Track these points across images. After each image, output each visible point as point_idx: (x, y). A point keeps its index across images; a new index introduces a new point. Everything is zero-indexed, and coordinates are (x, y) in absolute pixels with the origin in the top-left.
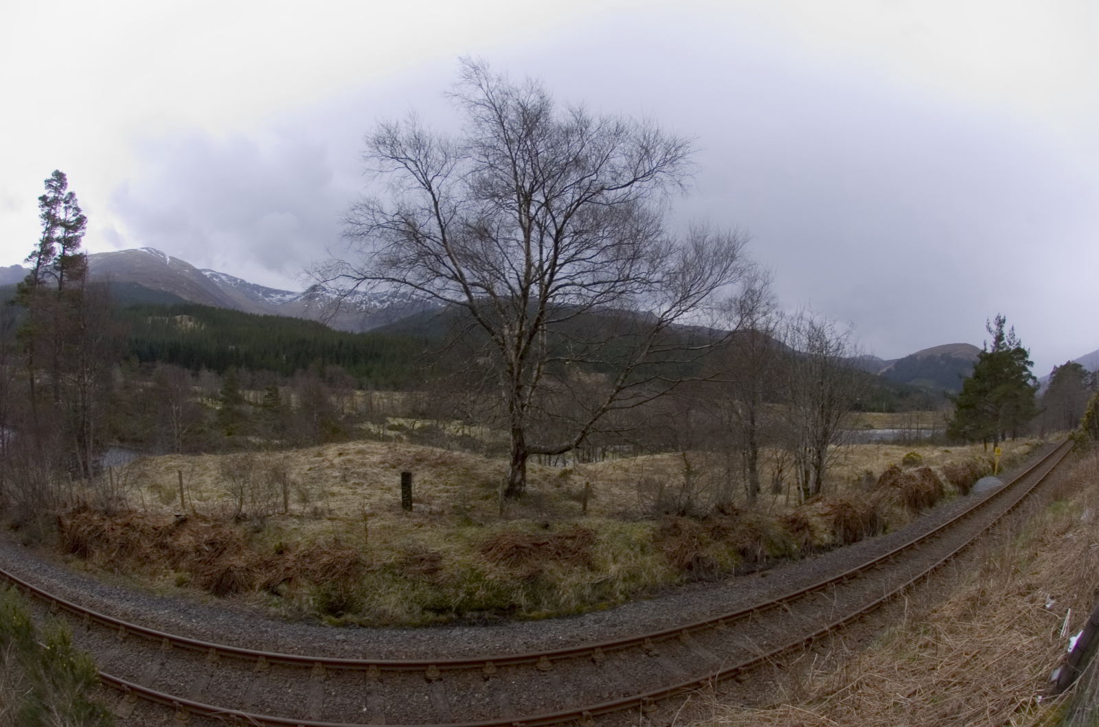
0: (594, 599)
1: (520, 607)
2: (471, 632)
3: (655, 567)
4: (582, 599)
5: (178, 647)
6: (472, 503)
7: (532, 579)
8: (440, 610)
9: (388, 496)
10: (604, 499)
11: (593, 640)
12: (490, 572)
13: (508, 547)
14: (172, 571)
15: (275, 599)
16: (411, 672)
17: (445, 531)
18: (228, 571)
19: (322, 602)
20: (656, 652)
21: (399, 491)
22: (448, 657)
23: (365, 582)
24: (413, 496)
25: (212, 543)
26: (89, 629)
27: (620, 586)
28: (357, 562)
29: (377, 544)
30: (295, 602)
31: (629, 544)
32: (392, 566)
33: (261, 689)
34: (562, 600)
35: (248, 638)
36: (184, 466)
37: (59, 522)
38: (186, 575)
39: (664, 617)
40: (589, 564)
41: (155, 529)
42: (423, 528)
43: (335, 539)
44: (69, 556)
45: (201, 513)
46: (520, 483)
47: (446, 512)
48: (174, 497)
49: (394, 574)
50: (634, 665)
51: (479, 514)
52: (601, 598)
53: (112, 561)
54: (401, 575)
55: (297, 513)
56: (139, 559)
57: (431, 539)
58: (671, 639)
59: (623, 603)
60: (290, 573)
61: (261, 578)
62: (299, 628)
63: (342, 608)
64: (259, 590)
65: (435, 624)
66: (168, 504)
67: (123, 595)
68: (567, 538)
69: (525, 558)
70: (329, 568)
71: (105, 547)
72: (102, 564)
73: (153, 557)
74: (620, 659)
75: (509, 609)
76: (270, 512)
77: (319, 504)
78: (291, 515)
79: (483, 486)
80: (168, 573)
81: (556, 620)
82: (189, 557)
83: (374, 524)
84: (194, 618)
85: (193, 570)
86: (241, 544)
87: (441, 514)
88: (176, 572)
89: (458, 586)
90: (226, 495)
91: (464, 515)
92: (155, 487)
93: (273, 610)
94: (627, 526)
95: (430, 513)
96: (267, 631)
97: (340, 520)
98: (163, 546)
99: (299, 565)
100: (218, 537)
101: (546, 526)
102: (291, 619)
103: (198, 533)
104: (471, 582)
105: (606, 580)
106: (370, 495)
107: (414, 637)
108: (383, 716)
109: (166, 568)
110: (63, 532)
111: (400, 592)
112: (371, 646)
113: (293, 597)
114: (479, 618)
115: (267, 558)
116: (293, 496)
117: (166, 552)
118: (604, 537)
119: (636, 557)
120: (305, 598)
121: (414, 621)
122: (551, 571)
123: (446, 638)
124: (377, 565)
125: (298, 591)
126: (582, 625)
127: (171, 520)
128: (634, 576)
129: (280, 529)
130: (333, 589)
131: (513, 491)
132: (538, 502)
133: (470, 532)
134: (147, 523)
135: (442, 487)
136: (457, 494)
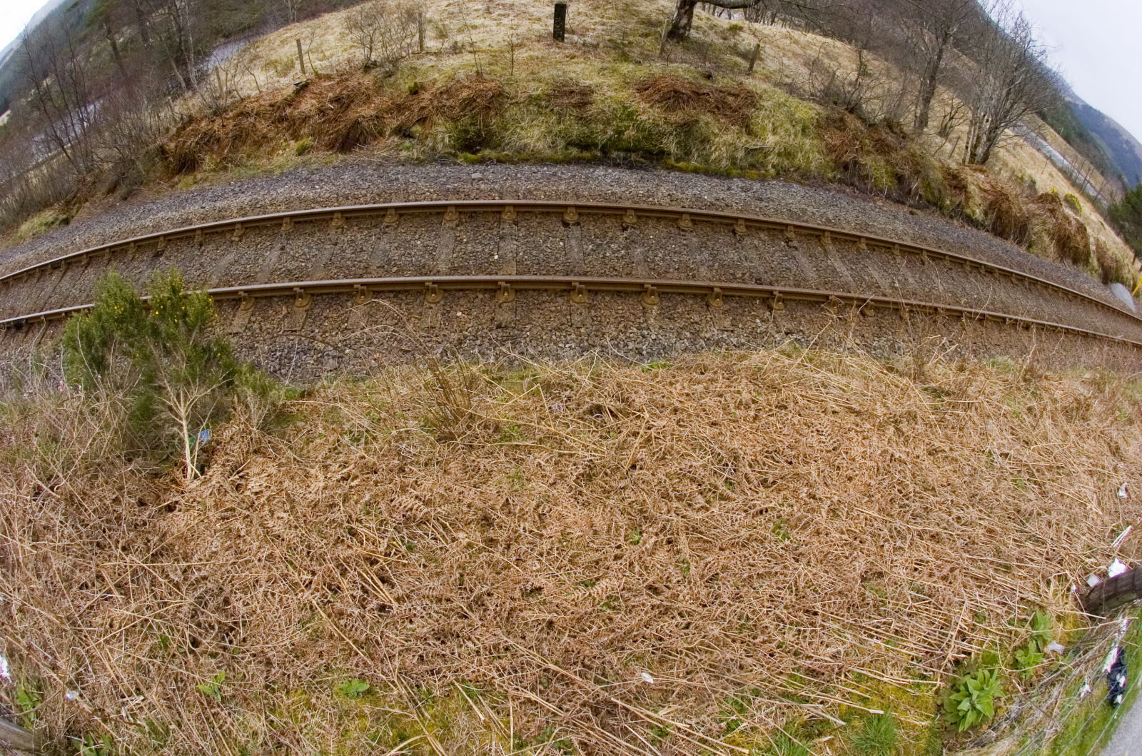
0: (745, 164)
1: (669, 154)
2: (615, 173)
3: (812, 153)
4: (733, 159)
5: (299, 222)
6: (631, 39)
7: (687, 129)
8: (584, 145)
9: (537, 26)
10: (772, 65)
11: (738, 209)
12: (644, 112)
13: (666, 90)
14: (292, 142)
15: (407, 143)
16: (548, 213)
17: (600, 65)
18: (357, 123)
19: (458, 139)
20: (795, 243)
21: (552, 21)
22: (588, 200)
23: (507, 115)
24: (567, 26)
25: (337, 100)
26: (201, 245)
27: (773, 159)
28: (500, 94)
29: (524, 75)
30: (429, 143)
31: (791, 119)
32: (538, 98)
33: (387, 247)
34: (713, 157)
35: (376, 190)
36: (302, 33)
37: (162, 151)
38: (307, 141)
39: (810, 209)
40: (747, 127)
41: (271, 105)
42: (576, 60)
43: (478, 73)
44: (176, 179)
45: (324, 72)
46: (684, 27)
47: (601, 45)
48: (293, 67)
49: (539, 106)
50: (772, 249)
51: (637, 50)
52: (752, 166)
53: (225, 159)
54: (546, 107)
55: (434, 50)
56: (255, 142)
57: (584, 72)
58: (812, 235)
59: (773, 178)
60: (426, 112)
61: (392, 122)
62: (432, 170)
63: (480, 144)
64: (390, 136)
65: (577, 161)
66: (285, 75)
67: (237, 189)
68: (729, 94)
69: (682, 105)
70: (469, 102)
71: (216, 148)
72: (213, 166)
73: (271, 135)
74: (760, 239)
75: (657, 154)
76: (404, 54)
77: (459, 38)
78: (427, 53)
79: (643, 23)
80: (288, 145)
81: (704, 177)
82: (312, 121)
83: (521, 55)
84: (318, 184)
85: (316, 134)
86: (370, 92)
87: (596, 47)
88: (297, 141)
89: (607, 123)
90: (351, 47)
91: (621, 50)
92: (269, 65)
93: (404, 154)
94: (794, 101)
95: (584, 44)
96: (397, 179)
97: (483, 52)
98: (282, 119)
99: (435, 103)
100: (345, 92)
101: (709, 77)
102: (423, 161)
103: (321, 93)
104: (622, 120)
105: (761, 149)
106: (518, 26)
107: (554, 175)
108: (514, 263)
109: (286, 140)
110: (167, 158)
111: (544, 125)
112: (508, 183)
113: (427, 137)
114: (625, 159)
115: (399, 101)
116: (430, 32)
117: (285, 124)
118: (768, 104)
119: (796, 135)
120: (440, 136)
121: (556, 157)
122: (707, 124)
123: (587, 177)
124: (522, 97)
125: (433, 131)
126: (729, 189)
127: (290, 91)
128: (789, 154)
129: (415, 69)
130: (471, 124)
131: (677, 33)
132: (702, 50)
133: (626, 68)
134: (263, 103)
135: (598, 19)
136: (613, 29)
